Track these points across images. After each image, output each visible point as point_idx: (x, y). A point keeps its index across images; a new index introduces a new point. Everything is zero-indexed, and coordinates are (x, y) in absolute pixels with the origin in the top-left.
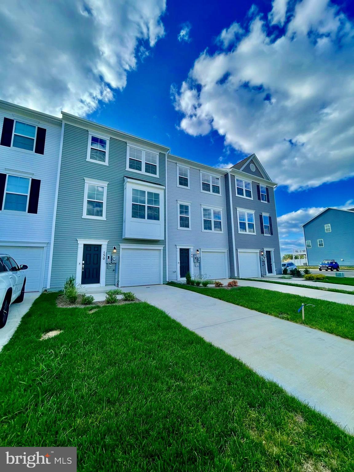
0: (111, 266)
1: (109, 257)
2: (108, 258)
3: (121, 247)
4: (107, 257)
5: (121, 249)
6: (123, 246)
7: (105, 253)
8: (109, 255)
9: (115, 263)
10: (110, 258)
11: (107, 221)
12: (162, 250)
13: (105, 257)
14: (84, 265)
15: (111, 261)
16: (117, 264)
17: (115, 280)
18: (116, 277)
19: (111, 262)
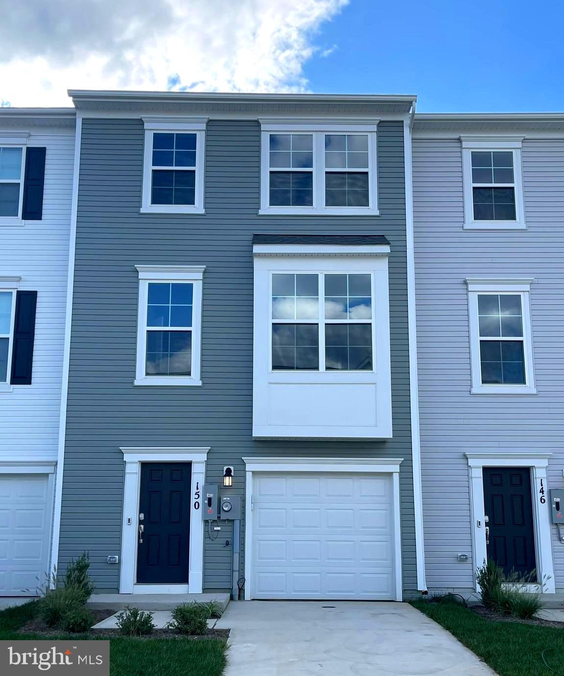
0: (219, 528)
1: (210, 500)
2: (210, 504)
3: (249, 467)
4: (206, 502)
5: (249, 476)
6: (253, 465)
7: (201, 490)
8: (211, 495)
9: (228, 520)
10: (215, 502)
11: (207, 386)
12: (396, 477)
13: (200, 500)
14: (142, 526)
15: (219, 513)
16: (237, 523)
17: (232, 576)
18: (236, 567)
19: (219, 518)
